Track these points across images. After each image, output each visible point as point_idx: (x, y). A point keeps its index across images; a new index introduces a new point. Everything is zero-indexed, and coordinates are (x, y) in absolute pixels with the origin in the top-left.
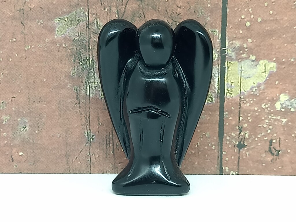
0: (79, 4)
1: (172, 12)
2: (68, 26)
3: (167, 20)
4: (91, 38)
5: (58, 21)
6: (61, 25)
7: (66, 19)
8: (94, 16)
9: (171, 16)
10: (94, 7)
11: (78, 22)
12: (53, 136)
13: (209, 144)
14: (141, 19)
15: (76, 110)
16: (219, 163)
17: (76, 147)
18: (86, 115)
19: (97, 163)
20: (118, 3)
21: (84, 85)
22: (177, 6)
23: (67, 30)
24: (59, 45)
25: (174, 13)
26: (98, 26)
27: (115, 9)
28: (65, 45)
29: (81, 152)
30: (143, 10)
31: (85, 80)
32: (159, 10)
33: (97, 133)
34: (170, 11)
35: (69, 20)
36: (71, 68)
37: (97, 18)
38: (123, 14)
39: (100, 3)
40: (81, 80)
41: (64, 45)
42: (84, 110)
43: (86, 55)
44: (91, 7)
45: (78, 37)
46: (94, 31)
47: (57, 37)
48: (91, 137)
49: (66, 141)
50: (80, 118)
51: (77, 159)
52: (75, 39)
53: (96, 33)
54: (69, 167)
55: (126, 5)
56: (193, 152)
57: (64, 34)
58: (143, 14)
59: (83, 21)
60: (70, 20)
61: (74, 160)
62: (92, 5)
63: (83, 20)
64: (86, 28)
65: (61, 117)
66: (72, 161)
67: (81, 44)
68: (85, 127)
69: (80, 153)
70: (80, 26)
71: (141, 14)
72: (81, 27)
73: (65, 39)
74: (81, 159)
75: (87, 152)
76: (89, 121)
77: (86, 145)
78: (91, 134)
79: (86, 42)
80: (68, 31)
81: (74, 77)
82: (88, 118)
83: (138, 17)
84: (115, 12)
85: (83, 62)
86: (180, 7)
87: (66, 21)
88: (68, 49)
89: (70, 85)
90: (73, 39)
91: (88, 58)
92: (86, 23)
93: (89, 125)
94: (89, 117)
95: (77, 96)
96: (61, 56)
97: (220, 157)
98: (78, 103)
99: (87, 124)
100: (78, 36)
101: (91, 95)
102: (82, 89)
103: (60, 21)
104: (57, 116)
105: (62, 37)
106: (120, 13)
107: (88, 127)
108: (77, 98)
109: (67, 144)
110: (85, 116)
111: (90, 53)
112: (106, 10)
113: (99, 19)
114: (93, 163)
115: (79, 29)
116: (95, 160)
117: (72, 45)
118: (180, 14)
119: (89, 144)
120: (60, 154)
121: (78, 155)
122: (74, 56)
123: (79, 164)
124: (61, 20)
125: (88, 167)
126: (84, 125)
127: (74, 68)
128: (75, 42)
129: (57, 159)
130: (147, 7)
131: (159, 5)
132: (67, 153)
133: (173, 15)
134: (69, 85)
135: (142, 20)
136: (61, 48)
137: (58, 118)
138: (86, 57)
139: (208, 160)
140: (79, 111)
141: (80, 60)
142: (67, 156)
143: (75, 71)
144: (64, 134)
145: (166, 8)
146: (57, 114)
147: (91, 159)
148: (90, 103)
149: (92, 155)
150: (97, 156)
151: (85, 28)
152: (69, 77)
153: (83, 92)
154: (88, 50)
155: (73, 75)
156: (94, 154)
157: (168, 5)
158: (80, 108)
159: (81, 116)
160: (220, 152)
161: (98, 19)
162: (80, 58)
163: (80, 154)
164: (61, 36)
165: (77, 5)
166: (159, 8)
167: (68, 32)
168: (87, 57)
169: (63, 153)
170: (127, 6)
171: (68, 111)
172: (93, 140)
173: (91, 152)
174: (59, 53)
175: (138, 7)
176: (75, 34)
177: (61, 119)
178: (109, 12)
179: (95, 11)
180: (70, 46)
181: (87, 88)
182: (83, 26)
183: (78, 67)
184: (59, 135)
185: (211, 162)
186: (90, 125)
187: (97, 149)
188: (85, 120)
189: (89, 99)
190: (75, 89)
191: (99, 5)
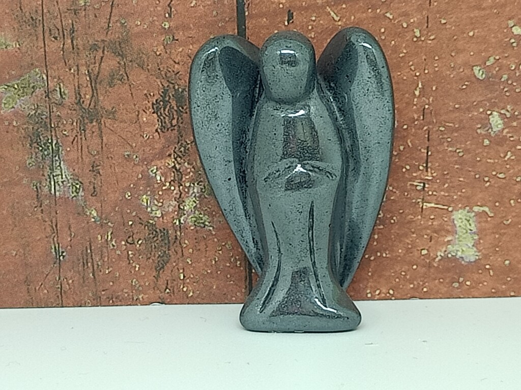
0: (32, 64)
1: (167, 70)
2: (19, 95)
3: (161, 82)
4: (53, 112)
5: (5, 88)
6: (9, 95)
7: (16, 86)
8: (55, 80)
9: (166, 76)
10: (55, 67)
11: (33, 90)
12: (6, 254)
13: (232, 259)
14: (123, 82)
15: (36, 216)
16: (248, 286)
17: (40, 268)
18: (52, 223)
19: (71, 291)
20: (89, 61)
21: (46, 180)
22: (175, 62)
23: (18, 101)
24: (7, 124)
25: (170, 72)
26: (62, 94)
27: (85, 68)
28: (17, 123)
29: (48, 277)
30: (125, 69)
31: (48, 172)
32: (149, 67)
33: (69, 247)
34: (164, 69)
35: (20, 87)
36: (27, 156)
37: (60, 82)
38: (98, 76)
39: (63, 61)
40: (41, 172)
41: (15, 123)
42: (49, 215)
43: (47, 136)
44: (50, 67)
45: (34, 112)
46: (57, 102)
47: (4, 112)
48: (60, 254)
49: (25, 261)
50: (43, 227)
51: (42, 286)
52: (29, 114)
53: (60, 105)
54: (30, 298)
55: (101, 62)
56: (209, 271)
57: (14, 108)
58: (125, 75)
59: (40, 88)
60: (22, 87)
61: (37, 288)
62: (52, 65)
63: (41, 86)
64: (46, 98)
65: (16, 226)
66: (35, 289)
67: (39, 120)
68: (51, 240)
69: (46, 277)
70: (36, 96)
71: (122, 74)
72: (38, 97)
73: (16, 115)
74: (47, 286)
75: (56, 276)
76: (56, 232)
77: (54, 266)
78: (60, 249)
79: (46, 118)
80: (20, 103)
81: (31, 168)
82: (54, 227)
83: (118, 79)
84: (85, 73)
85: (43, 146)
86: (178, 63)
87: (16, 89)
88: (21, 129)
89: (27, 180)
90: (28, 114)
91: (50, 141)
92: (45, 91)
93: (56, 236)
94: (56, 226)
95: (37, 195)
96: (12, 140)
97: (248, 278)
98: (39, 206)
99: (54, 235)
100: (34, 110)
101: (57, 193)
102: (43, 186)
103: (8, 90)
104: (10, 225)
105: (11, 112)
106: (92, 75)
107: (55, 239)
108: (37, 198)
109: (26, 264)
110: (50, 223)
111: (53, 134)
112: (72, 71)
113: (64, 85)
114: (65, 292)
115: (36, 100)
116: (68, 287)
117: (26, 123)
118: (178, 73)
119: (58, 265)
120: (18, 280)
121: (44, 281)
122: (29, 139)
123: (45, 294)
124: (9, 88)
125: (58, 297)
126: (50, 236)
127: (30, 156)
128: (30, 118)
129: (13, 287)
130: (130, 64)
131: (148, 61)
132: (27, 278)
133: (168, 75)
134: (25, 181)
135: (125, 84)
136: (11, 127)
137: (11, 228)
138: (46, 138)
139: (232, 282)
140: (42, 216)
141: (39, 144)
142: (27, 282)
143: (33, 160)
144: (21, 250)
145: (158, 64)
146: (11, 222)
147: (63, 286)
148: (56, 205)
149: (64, 280)
150: (70, 281)
151: (44, 97)
152: (24, 168)
153: (46, 189)
154: (49, 130)
155: (31, 165)
156: (66, 278)
157: (161, 61)
158: (42, 213)
159: (44, 224)
160: (248, 270)
161: (62, 85)
162: (39, 141)
163: (46, 279)
164: (9, 111)
165: (30, 65)
166: (148, 65)
167: (20, 105)
168: (48, 139)
169: (22, 277)
170: (102, 64)
171: (26, 218)
172: (63, 258)
173: (61, 276)
174: (9, 135)
175: (118, 65)
176: (30, 107)
177: (16, 229)
178: (76, 73)
179: (56, 74)
180: (23, 124)
181: (51, 184)
182: (41, 95)
183: (36, 154)
184: (15, 252)
185: (237, 285)
186: (58, 237)
187: (70, 271)
188: (51, 230)
189: (55, 200)
190: (33, 186)
191: (61, 64)
